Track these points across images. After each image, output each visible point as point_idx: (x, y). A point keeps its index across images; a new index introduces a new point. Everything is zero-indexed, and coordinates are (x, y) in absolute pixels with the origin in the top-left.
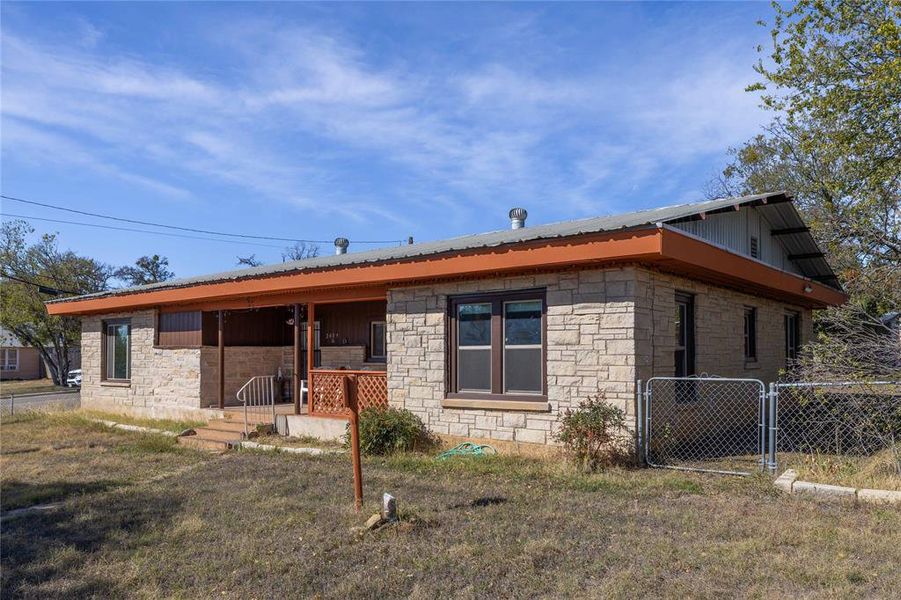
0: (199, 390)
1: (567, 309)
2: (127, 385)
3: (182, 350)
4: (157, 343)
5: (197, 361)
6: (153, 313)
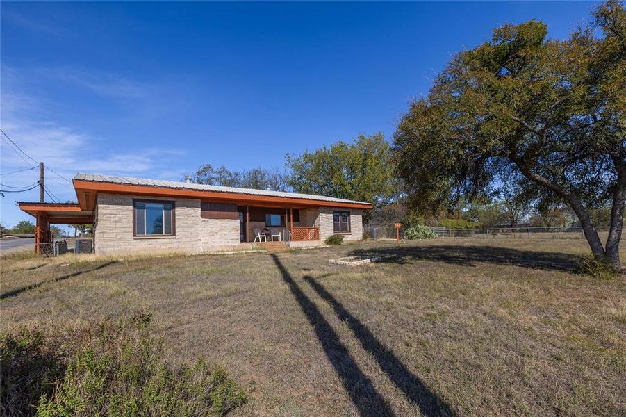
1: (353, 216)
2: (174, 237)
3: (226, 220)
4: (203, 216)
5: (239, 225)
6: (199, 201)
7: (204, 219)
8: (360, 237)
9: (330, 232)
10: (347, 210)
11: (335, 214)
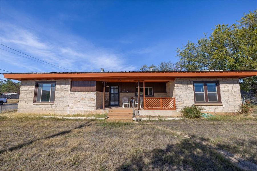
0: (95, 104)
1: (225, 85)
2: (53, 103)
3: (87, 92)
4: (71, 90)
5: (95, 96)
6: (70, 80)
7: (71, 92)
8: (237, 109)
9: (189, 102)
10: (215, 80)
11: (195, 84)
